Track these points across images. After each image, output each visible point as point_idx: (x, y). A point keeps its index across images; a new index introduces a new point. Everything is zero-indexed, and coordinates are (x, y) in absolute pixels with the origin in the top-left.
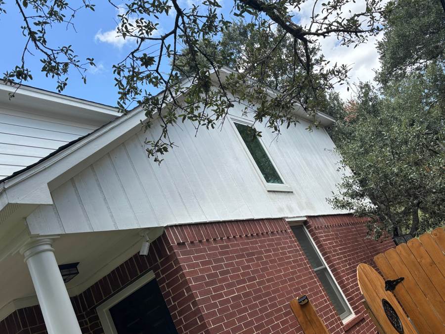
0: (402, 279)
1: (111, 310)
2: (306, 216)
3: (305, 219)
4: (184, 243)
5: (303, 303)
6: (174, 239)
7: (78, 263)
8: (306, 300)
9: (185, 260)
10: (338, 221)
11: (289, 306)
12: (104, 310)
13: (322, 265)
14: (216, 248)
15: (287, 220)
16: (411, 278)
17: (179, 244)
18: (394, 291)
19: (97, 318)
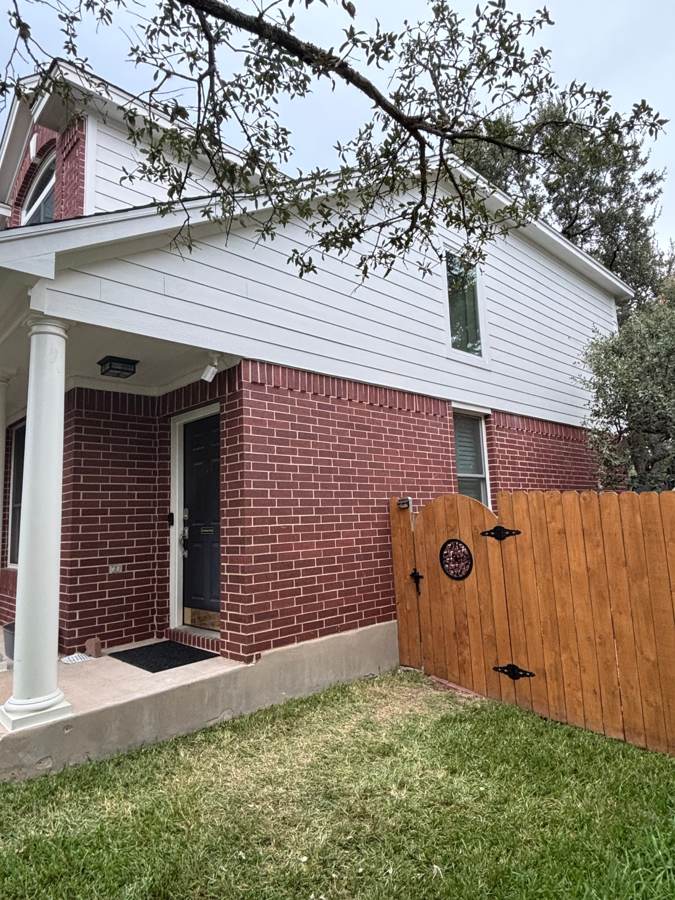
0: (518, 533)
1: (186, 426)
2: (492, 409)
3: (489, 412)
4: (262, 384)
5: (402, 506)
6: (248, 375)
7: (137, 362)
8: (406, 506)
9: (251, 404)
10: (548, 430)
11: (388, 503)
12: (177, 424)
13: (481, 473)
14: (312, 405)
15: (454, 405)
16: (528, 536)
17: (254, 383)
18: (503, 542)
19: (169, 428)
